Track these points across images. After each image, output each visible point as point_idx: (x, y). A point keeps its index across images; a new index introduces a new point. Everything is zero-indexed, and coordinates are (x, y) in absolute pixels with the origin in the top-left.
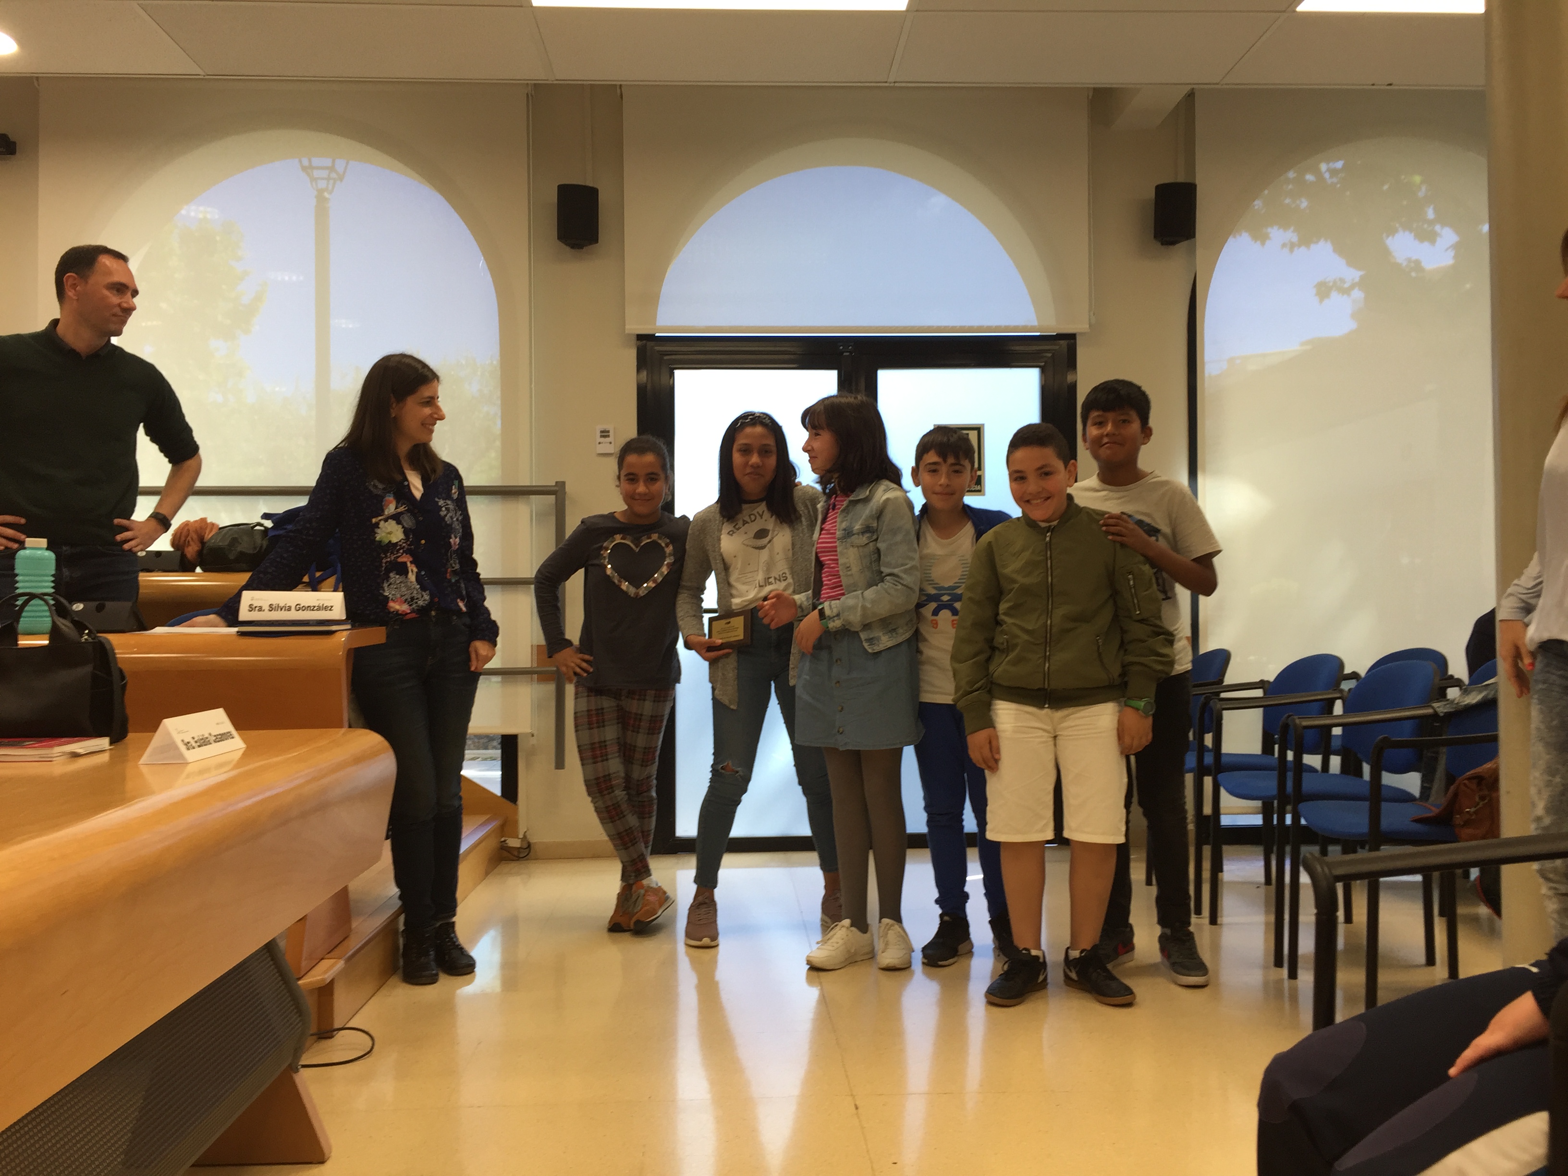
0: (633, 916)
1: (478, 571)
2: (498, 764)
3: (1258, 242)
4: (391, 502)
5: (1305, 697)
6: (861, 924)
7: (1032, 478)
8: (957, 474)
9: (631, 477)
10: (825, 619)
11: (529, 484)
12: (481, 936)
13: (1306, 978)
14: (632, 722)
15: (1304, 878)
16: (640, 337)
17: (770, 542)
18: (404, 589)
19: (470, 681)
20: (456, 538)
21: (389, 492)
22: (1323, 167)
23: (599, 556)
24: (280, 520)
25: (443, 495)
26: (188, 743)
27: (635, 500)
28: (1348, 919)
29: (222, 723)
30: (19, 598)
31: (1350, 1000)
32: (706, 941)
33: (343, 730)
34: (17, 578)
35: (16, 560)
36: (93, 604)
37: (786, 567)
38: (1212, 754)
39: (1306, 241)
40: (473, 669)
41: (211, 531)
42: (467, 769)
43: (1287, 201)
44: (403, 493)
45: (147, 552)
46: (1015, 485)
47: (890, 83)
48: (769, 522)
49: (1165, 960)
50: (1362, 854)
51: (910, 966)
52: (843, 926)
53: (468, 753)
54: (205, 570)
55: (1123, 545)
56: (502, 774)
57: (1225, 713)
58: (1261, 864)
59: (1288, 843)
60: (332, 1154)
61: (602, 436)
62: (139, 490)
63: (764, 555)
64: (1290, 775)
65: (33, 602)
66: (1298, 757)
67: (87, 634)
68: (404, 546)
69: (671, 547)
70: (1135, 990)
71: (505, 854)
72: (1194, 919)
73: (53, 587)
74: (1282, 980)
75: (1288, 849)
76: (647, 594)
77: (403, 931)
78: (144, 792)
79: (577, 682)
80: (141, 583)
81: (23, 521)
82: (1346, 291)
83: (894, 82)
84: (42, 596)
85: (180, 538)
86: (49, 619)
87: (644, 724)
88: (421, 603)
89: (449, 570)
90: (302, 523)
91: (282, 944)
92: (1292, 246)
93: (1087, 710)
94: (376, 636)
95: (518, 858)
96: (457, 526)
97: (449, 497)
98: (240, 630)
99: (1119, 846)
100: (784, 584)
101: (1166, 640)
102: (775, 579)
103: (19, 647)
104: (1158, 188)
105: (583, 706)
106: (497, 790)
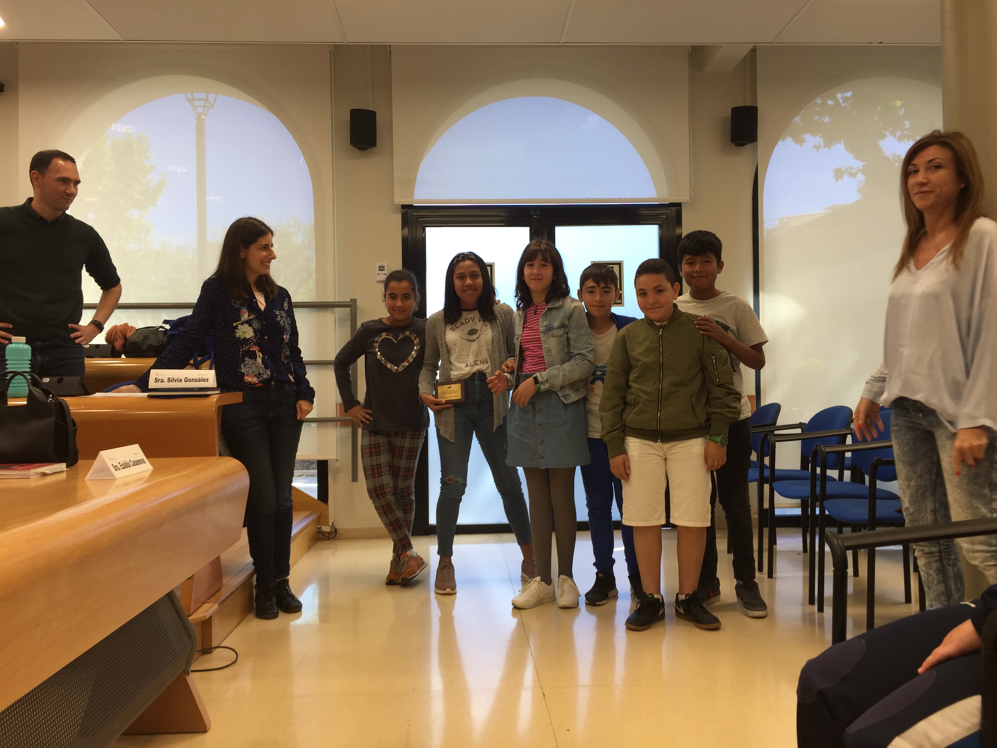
0: (401, 575)
1: (301, 356)
2: (316, 479)
3: (798, 145)
4: (245, 313)
5: (828, 433)
6: (547, 579)
7: (651, 294)
8: (607, 294)
9: (393, 296)
10: (539, 383)
11: (333, 301)
12: (306, 589)
13: (828, 611)
14: (397, 452)
15: (827, 548)
16: (404, 207)
17: (478, 338)
18: (254, 368)
19: (297, 426)
20: (287, 335)
21: (244, 306)
22: (839, 96)
23: (373, 347)
24: (175, 324)
25: (279, 308)
26: (116, 466)
27: (395, 311)
28: (856, 574)
29: (138, 453)
30: (8, 375)
31: (856, 625)
32: (448, 590)
33: (215, 458)
34: (7, 362)
35: (6, 350)
36: (57, 378)
37: (487, 355)
38: (769, 470)
39: (828, 144)
40: (298, 418)
41: (131, 332)
42: (295, 482)
43: (816, 118)
44: (253, 306)
45: (90, 345)
46: (640, 298)
47: (562, 43)
48: (479, 325)
49: (740, 600)
50: (864, 532)
51: (578, 605)
52: (536, 581)
53: (296, 472)
54: (127, 356)
55: (709, 337)
56: (318, 486)
57: (777, 443)
58: (801, 539)
59: (817, 526)
60: (211, 727)
61: (379, 270)
62: (84, 305)
63: (474, 346)
64: (818, 483)
65: (16, 377)
66: (823, 472)
67: (51, 398)
68: (254, 341)
69: (418, 340)
70: (720, 620)
71: (321, 536)
72: (757, 574)
73: (30, 368)
74: (814, 613)
75: (817, 530)
76: (403, 370)
77: (256, 585)
78: (88, 497)
79: (363, 427)
80: (86, 365)
81: (11, 326)
82: (852, 175)
83: (565, 43)
84: (22, 373)
85: (111, 336)
86: (27, 388)
87: (405, 453)
88: (265, 376)
89: (283, 355)
90: (188, 326)
91: (178, 594)
92: (818, 147)
93: (685, 443)
94: (236, 397)
95: (329, 539)
96: (288, 327)
97: (282, 309)
98: (149, 394)
99: (708, 528)
100: (487, 365)
101: (736, 398)
102: (480, 361)
103: (8, 405)
104: (733, 109)
105: (367, 442)
106: (315, 495)
